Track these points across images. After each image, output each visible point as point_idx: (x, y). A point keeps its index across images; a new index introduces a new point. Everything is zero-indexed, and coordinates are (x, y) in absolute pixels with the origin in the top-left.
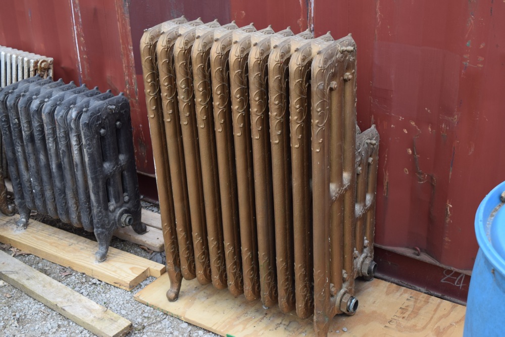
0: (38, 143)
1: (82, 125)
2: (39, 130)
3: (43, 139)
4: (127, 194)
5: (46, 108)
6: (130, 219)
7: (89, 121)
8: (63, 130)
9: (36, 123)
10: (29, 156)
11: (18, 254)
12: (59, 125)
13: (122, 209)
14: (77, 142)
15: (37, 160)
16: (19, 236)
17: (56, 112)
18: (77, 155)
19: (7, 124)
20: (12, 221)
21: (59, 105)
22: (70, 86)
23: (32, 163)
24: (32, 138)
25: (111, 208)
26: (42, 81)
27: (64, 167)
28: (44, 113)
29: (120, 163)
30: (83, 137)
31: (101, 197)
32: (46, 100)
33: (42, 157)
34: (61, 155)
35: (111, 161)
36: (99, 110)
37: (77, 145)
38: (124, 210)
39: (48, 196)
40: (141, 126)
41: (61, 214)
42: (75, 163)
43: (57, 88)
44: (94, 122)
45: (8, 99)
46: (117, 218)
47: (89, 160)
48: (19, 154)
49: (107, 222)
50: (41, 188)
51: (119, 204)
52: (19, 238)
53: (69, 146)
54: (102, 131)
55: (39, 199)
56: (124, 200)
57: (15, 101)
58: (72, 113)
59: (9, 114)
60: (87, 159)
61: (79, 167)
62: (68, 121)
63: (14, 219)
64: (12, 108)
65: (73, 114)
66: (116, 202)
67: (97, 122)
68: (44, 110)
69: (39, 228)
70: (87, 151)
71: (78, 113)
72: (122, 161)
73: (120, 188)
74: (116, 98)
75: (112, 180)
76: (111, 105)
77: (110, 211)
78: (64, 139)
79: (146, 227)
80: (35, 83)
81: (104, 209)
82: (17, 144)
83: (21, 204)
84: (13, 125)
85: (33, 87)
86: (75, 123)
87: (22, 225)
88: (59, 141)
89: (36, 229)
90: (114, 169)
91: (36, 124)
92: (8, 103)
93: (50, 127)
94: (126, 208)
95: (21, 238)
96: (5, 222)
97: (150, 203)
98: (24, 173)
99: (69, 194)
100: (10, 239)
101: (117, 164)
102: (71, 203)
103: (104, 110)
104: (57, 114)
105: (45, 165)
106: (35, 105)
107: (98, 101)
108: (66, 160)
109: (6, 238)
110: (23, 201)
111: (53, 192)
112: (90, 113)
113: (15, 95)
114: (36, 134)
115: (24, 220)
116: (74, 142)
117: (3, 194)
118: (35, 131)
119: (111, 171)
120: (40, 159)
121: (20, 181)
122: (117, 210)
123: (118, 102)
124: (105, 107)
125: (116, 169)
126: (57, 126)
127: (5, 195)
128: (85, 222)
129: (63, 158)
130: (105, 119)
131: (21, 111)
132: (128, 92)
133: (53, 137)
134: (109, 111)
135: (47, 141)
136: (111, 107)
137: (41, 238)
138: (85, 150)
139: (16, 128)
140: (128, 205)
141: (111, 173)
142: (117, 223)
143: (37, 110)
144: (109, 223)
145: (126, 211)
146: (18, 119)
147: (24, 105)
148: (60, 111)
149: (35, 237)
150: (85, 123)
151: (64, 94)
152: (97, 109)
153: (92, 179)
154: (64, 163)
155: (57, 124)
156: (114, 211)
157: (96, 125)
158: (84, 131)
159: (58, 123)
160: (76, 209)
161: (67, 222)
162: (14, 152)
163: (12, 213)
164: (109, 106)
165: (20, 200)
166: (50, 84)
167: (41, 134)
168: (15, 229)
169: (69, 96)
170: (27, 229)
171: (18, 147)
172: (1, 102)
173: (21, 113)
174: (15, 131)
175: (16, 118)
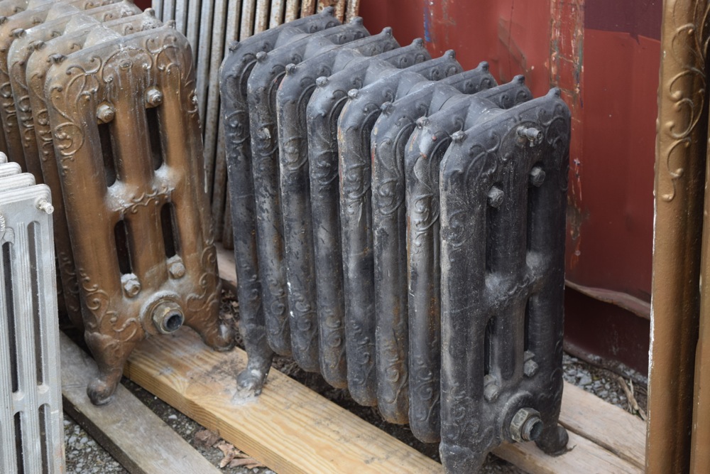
0: (318, 199)
1: (447, 177)
2: (325, 168)
3: (333, 191)
4: (533, 355)
5: (351, 115)
6: (535, 426)
7: (465, 168)
8: (390, 179)
9: (319, 147)
10: (289, 225)
11: (236, 462)
12: (380, 164)
13: (518, 395)
14: (424, 217)
15: (309, 240)
16: (241, 413)
17: (375, 131)
18: (420, 249)
19: (241, 137)
20: (226, 368)
21: (385, 112)
22: (411, 52)
23: (294, 244)
24: (302, 182)
25: (491, 391)
26: (340, 31)
27: (381, 273)
28: (342, 126)
29: (527, 275)
30: (443, 208)
31: (469, 365)
32: (352, 93)
33: (323, 235)
34: (376, 243)
35: (505, 271)
36: (493, 138)
37: (424, 223)
38: (521, 397)
39: (326, 333)
40: (577, 161)
41: (355, 384)
42: (410, 269)
43: (380, 58)
44: (477, 171)
45: (252, 76)
46: (500, 420)
47: (450, 270)
48: (265, 215)
49: (475, 429)
50: (310, 309)
51: (510, 383)
52: (241, 420)
53: (400, 222)
54: (495, 194)
55: (303, 334)
56: (523, 369)
57: (269, 82)
58: (419, 139)
59: (251, 114)
60: (445, 267)
61: (422, 279)
62: (407, 161)
63: (232, 362)
64: (258, 99)
65: (423, 140)
66: (505, 378)
67: (485, 170)
68: (345, 120)
69: (291, 397)
70: (450, 247)
71: (436, 141)
72: (533, 272)
73: (520, 342)
74: (538, 105)
75: (501, 320)
76: (527, 124)
77: (487, 400)
78: (388, 202)
79: (567, 437)
80: (321, 34)
81: (473, 397)
82: (262, 190)
83: (253, 335)
84: (258, 144)
85: (317, 48)
86: (424, 167)
87: (251, 385)
88: (374, 206)
89: (283, 400)
90: (511, 293)
91: (316, 151)
92: (249, 85)
93: (355, 165)
94: (527, 393)
95: (245, 420)
96: (209, 368)
97: (572, 356)
98: (271, 265)
99: (385, 342)
100: (219, 420)
101: (520, 279)
102: (387, 363)
103: (506, 138)
104: (377, 137)
105: (327, 256)
106: (319, 101)
107: (490, 108)
108: (386, 255)
109: (210, 414)
110: (260, 327)
111: (340, 324)
112: (470, 145)
113: (269, 67)
114: (316, 176)
115: (257, 373)
116: (415, 214)
117: (212, 299)
118: (312, 167)
119: (503, 298)
120: (317, 239)
121: (257, 279)
122: (503, 397)
123: (545, 116)
124: (509, 129)
125: (515, 293)
126: (374, 168)
127: (215, 301)
128: (417, 419)
129: (381, 249)
130: (505, 163)
131: (281, 111)
132: (553, 70)
133: (359, 191)
134: (520, 140)
135: (342, 200)
136: (526, 131)
137: (295, 427)
138: (444, 242)
139: (266, 150)
140: (531, 384)
141: (502, 303)
142: (501, 431)
143: (325, 116)
144: (480, 431)
145: (526, 403)
146: (273, 128)
147: (290, 98)
148: (388, 128)
149: (280, 423)
150: (455, 172)
151: (399, 79)
152: (490, 134)
153: (453, 318)
154: (380, 264)
155: (375, 160)
156: (496, 400)
157: (481, 178)
158: (448, 192)
159: (378, 158)
160: (396, 380)
161: (367, 405)
162: (251, 209)
163: (227, 345)
164: (520, 128)
165: (253, 325)
166: (361, 42)
167: (328, 178)
168: (233, 392)
169: (413, 87)
170: (262, 396)
171: (262, 199)
172: (231, 79)
173: (281, 117)
174: (260, 157)
175: (265, 127)
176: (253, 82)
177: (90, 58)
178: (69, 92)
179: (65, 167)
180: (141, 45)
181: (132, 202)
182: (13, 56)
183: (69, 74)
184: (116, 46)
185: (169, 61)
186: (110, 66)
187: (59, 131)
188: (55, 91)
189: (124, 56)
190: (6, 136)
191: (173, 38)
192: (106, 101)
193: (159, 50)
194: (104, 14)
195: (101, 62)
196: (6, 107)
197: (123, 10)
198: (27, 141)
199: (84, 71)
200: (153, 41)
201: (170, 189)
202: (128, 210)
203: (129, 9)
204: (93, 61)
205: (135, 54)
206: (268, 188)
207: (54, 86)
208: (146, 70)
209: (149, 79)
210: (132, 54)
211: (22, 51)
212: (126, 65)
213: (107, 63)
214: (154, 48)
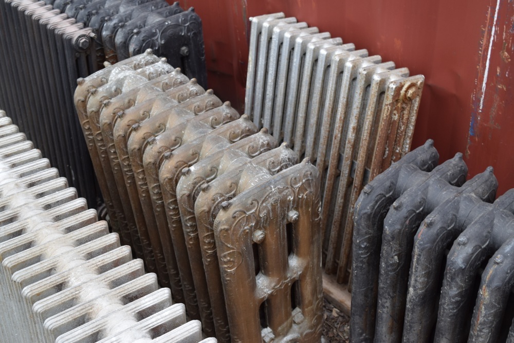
5: (496, 277)
9: (455, 289)
19: (368, 252)
28: (488, 286)
45: (390, 221)
48: (385, 310)
57: (403, 224)
59: (385, 247)
84: (388, 266)
85: (438, 191)
91: (452, 290)
98: (384, 338)
143: (465, 268)
146: (400, 254)
171: (384, 300)
172: (366, 216)
173: (418, 259)
174: (388, 275)
175: (395, 255)
176: (390, 225)
177: (249, 202)
178: (234, 230)
179: (228, 279)
180: (287, 183)
181: (273, 289)
182: (181, 190)
183: (234, 217)
184: (268, 188)
185: (306, 190)
186: (264, 204)
187: (225, 257)
188: (223, 231)
189: (274, 195)
190: (171, 232)
191: (309, 173)
192: (260, 229)
193: (299, 185)
194: (248, 146)
195: (258, 203)
196: (171, 215)
197: (261, 141)
198: (190, 244)
199: (245, 213)
200: (295, 179)
201: (299, 273)
202: (271, 295)
203: (265, 139)
204: (252, 204)
205: (282, 191)
206: (391, 294)
207: (223, 227)
208: (289, 201)
209: (291, 205)
210: (280, 191)
211: (189, 185)
212: (276, 201)
213: (262, 203)
214: (296, 183)
